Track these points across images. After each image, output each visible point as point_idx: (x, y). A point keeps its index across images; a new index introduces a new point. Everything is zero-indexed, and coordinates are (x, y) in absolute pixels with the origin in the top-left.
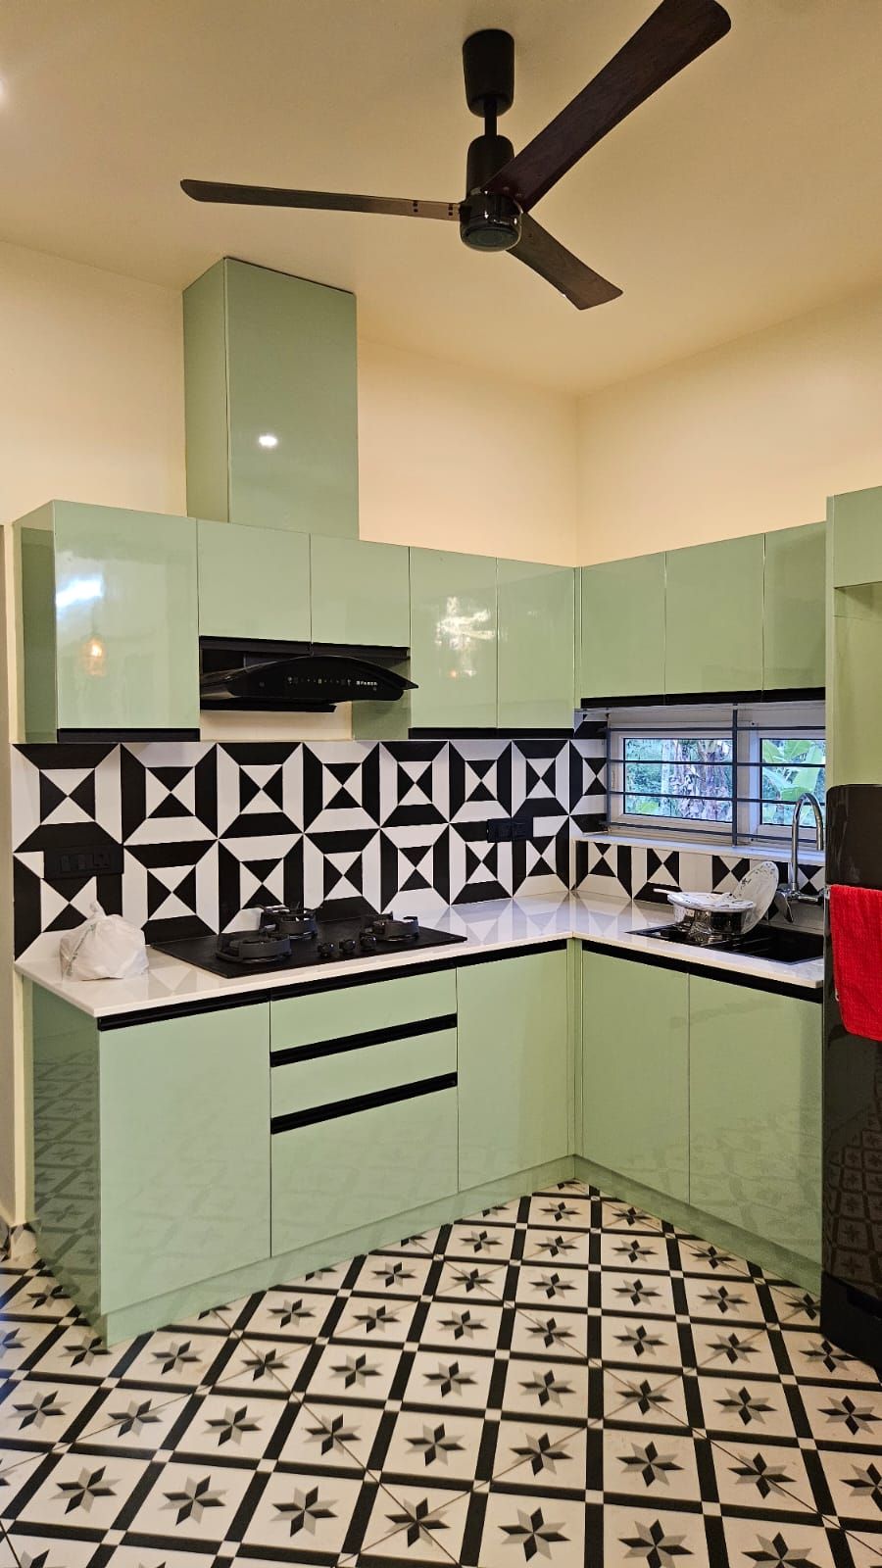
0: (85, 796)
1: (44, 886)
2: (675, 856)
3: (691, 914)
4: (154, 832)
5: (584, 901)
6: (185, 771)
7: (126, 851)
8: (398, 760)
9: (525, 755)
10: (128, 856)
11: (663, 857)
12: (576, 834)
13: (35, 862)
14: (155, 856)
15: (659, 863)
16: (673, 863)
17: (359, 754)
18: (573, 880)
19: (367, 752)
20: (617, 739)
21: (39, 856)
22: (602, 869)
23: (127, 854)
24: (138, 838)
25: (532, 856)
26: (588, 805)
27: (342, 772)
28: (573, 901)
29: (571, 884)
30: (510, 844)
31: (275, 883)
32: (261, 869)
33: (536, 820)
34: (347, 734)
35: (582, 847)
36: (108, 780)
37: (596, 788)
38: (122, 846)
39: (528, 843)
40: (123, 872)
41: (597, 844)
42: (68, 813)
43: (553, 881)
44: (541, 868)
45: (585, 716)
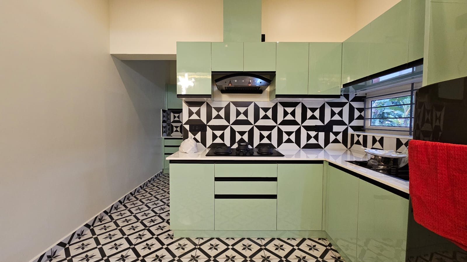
0: (198, 113)
1: (189, 132)
2: (382, 138)
3: (373, 157)
4: (214, 122)
5: (353, 153)
6: (222, 108)
7: (207, 126)
8: (284, 107)
9: (330, 106)
10: (208, 127)
11: (378, 139)
12: (350, 131)
13: (187, 127)
14: (214, 128)
15: (376, 141)
16: (381, 141)
17: (272, 105)
18: (349, 146)
19: (274, 104)
20: (369, 101)
21: (188, 126)
22: (358, 143)
23: (207, 127)
24: (210, 123)
25: (332, 137)
26: (356, 123)
27: (266, 110)
28: (349, 152)
29: (348, 147)
30: (324, 133)
31: (246, 137)
32: (242, 133)
33: (334, 126)
34: (268, 100)
35: (352, 135)
36: (203, 110)
37: (360, 118)
38: (206, 125)
39: (331, 133)
40: (206, 131)
41: (357, 135)
42: (194, 117)
43: (341, 145)
44: (336, 141)
45: (356, 94)
